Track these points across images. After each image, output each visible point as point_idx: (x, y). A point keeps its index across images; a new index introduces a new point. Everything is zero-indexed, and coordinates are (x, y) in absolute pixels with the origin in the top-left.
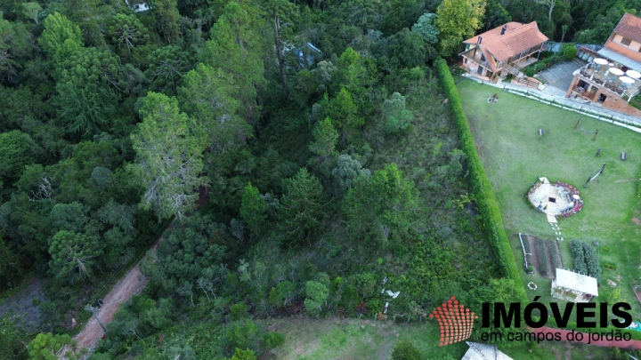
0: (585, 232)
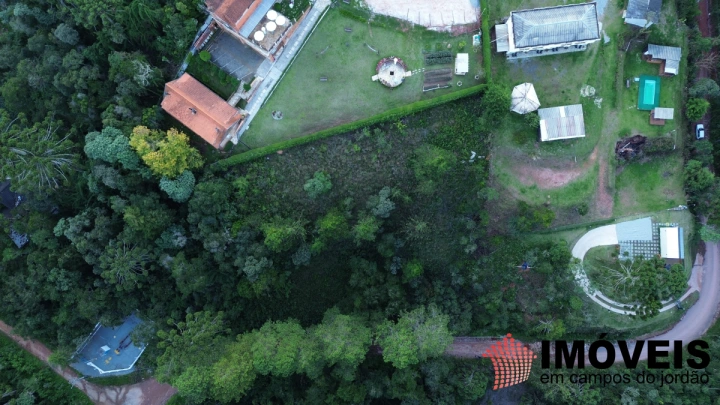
0: (417, 57)
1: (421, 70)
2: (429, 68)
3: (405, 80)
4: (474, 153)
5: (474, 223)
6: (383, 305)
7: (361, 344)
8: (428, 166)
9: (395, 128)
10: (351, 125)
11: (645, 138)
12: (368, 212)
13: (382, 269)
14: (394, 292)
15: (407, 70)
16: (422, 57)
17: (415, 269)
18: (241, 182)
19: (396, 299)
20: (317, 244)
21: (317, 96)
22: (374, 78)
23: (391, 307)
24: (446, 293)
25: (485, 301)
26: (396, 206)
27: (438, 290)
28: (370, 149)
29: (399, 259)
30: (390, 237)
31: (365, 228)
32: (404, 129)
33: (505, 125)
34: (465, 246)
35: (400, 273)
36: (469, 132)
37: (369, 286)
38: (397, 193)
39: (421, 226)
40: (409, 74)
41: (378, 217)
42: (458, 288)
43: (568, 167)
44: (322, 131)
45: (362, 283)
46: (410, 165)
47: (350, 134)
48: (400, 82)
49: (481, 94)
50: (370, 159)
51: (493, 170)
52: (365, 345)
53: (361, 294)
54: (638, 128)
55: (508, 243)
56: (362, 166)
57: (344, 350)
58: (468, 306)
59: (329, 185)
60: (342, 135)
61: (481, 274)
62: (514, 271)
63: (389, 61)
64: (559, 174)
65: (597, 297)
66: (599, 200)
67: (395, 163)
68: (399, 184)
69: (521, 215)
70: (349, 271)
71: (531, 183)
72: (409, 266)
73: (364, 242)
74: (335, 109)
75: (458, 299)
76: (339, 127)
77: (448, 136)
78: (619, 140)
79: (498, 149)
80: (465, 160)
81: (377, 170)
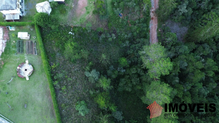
0: (18, 57)
1: (25, 56)
2: (25, 52)
3: (30, 64)
4: (70, 33)
5: (102, 34)
6: (139, 76)
7: (161, 86)
8: (73, 51)
9: (55, 69)
10: (50, 90)
12: (97, 82)
13: (123, 76)
14: (133, 71)
15: (24, 63)
16: (19, 55)
17: (124, 60)
19: (137, 70)
20: (113, 108)
21: (35, 109)
22: (27, 79)
23: (140, 72)
24: (133, 49)
25: (135, 33)
26: (94, 69)
27: (132, 52)
28: (65, 81)
29: (119, 68)
30: (109, 72)
31: (105, 84)
32: (56, 64)
33: (57, 17)
34: (113, 39)
35: (124, 68)
37: (131, 82)
38: (88, 68)
39: (104, 56)
40: (27, 62)
41: (99, 77)
42: (130, 44)
44: (54, 107)
45: (130, 85)
46: (75, 61)
47: (56, 91)
48: (31, 66)
49: (40, 27)
50: (70, 81)
51: (78, 25)
52: (161, 84)
53: (135, 86)
55: (111, 21)
56: (74, 85)
57: (166, 94)
58: (138, 40)
59: (83, 102)
60: (56, 95)
61: (124, 33)
62: (123, 20)
63: (19, 71)
67: (73, 69)
68: (84, 67)
69: (99, 13)
70: (124, 91)
71: (84, 9)
72: (122, 63)
73: (111, 85)
74: (43, 100)
75: (135, 44)
76: (52, 97)
77: (61, 44)
79: (68, 22)
80: (73, 37)
81: (76, 78)
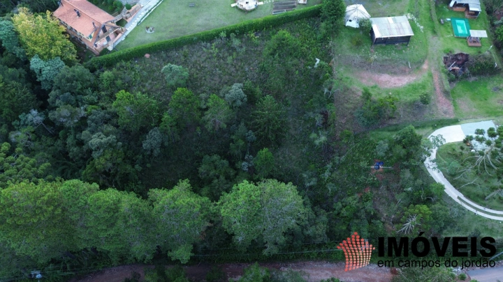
3: (257, 7)
4: (318, 60)
9: (249, 39)
10: (211, 31)
11: (467, 55)
15: (260, 1)
18: (107, 74)
21: (185, 16)
22: (233, 5)
32: (257, 39)
36: (313, 41)
43: (403, 73)
45: (211, 174)
47: (210, 38)
48: (253, 8)
51: (337, 75)
54: (458, 48)
60: (202, 39)
62: (367, 172)
64: (396, 78)
65: (459, 198)
66: (438, 102)
71: (373, 84)
74: (199, 26)
78: (445, 55)
79: (340, 57)
80: (310, 66)
81: (233, 74)
